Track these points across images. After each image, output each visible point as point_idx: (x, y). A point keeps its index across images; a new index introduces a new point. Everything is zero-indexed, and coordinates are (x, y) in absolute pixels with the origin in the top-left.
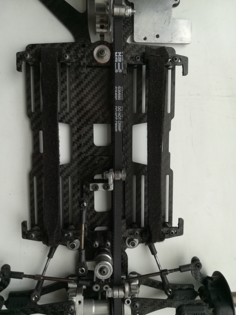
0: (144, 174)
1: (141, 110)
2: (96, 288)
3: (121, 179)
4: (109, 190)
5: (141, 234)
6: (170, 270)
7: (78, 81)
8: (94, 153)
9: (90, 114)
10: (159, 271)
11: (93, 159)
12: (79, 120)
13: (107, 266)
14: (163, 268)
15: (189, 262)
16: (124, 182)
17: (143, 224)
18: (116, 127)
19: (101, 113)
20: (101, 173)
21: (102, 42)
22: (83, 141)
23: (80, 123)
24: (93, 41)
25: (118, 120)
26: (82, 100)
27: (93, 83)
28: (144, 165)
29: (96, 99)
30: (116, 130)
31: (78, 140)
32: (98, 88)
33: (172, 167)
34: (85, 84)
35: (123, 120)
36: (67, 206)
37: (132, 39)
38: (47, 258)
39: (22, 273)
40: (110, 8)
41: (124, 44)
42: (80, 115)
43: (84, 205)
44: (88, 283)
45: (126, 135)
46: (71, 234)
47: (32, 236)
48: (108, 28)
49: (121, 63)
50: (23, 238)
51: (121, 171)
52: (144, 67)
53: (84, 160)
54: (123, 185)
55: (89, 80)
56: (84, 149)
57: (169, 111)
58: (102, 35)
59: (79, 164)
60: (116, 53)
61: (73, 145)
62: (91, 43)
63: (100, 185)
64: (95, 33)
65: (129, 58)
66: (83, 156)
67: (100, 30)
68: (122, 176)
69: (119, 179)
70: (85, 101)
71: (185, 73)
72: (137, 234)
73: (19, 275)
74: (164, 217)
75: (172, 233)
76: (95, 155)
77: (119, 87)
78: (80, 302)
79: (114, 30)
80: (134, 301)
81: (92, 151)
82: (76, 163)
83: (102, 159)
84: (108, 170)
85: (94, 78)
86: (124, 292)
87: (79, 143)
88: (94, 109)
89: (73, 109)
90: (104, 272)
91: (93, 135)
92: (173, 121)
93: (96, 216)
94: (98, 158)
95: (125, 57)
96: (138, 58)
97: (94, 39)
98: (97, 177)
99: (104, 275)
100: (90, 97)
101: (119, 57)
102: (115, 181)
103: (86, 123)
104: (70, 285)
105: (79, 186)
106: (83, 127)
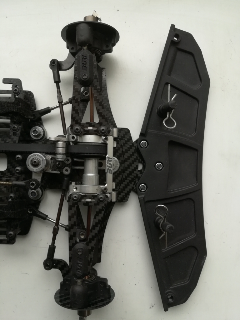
2: (67, 171)
17: (9, 121)
39: (50, 247)
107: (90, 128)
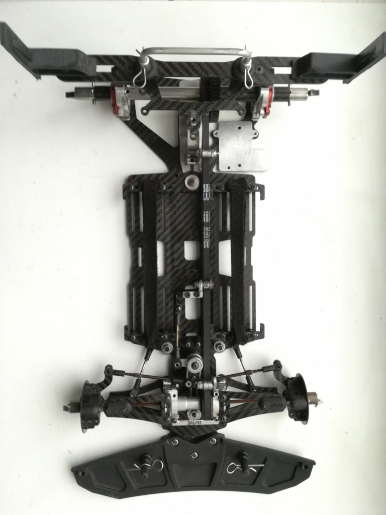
0: (229, 285)
1: (226, 228)
2: (188, 384)
3: (209, 288)
4: (199, 297)
5: (227, 336)
6: (253, 371)
7: (171, 205)
8: (185, 266)
9: (181, 233)
10: (243, 371)
11: (184, 272)
12: (172, 238)
13: (198, 362)
14: (247, 369)
15: (272, 363)
16: (212, 290)
17: (229, 330)
18: (205, 244)
19: (191, 232)
20: (192, 283)
21: (191, 172)
22: (176, 256)
23: (173, 241)
24: (184, 171)
25: (206, 239)
26: (175, 221)
27: (185, 206)
28: (229, 277)
29: (187, 220)
30: (205, 247)
31: (171, 255)
32: (189, 210)
33: (254, 279)
34: (177, 207)
35: (211, 237)
36: (162, 314)
37: (218, 168)
38: (144, 360)
39: (123, 372)
40: (199, 152)
41: (210, 173)
42: (173, 233)
43: (178, 309)
44: (181, 381)
45: (213, 250)
46: (166, 336)
47: (133, 338)
48: (197, 161)
49: (208, 193)
50: (125, 340)
51: (209, 281)
52: (228, 194)
53: (176, 272)
54: (210, 293)
55: (181, 204)
56: (176, 263)
57: (251, 229)
58: (192, 166)
59: (172, 276)
60: (204, 185)
61: (167, 260)
62: (183, 173)
63: (192, 293)
64: (186, 164)
65: (215, 188)
66: (175, 269)
67: (191, 163)
68: (210, 285)
69: (207, 288)
70: (177, 222)
71: (262, 198)
72: (223, 337)
73: (121, 373)
74: (248, 324)
75: (255, 336)
76: (186, 268)
77: (207, 212)
78: (174, 396)
79: (202, 162)
80: (222, 393)
81: (183, 265)
82: (169, 275)
83: (192, 272)
84: (198, 280)
85: (185, 201)
86: (213, 384)
87: (172, 258)
88: (185, 229)
89: (167, 229)
90: (196, 366)
91: (184, 250)
92: (254, 238)
93: (186, 323)
94: (189, 271)
95: (211, 187)
96: (223, 187)
97: (185, 169)
98: (187, 288)
99: (196, 369)
100: (181, 218)
101: (206, 188)
102: (203, 289)
103: (178, 240)
104: (165, 383)
105: (172, 296)
106: (175, 244)
107: (225, 408)
